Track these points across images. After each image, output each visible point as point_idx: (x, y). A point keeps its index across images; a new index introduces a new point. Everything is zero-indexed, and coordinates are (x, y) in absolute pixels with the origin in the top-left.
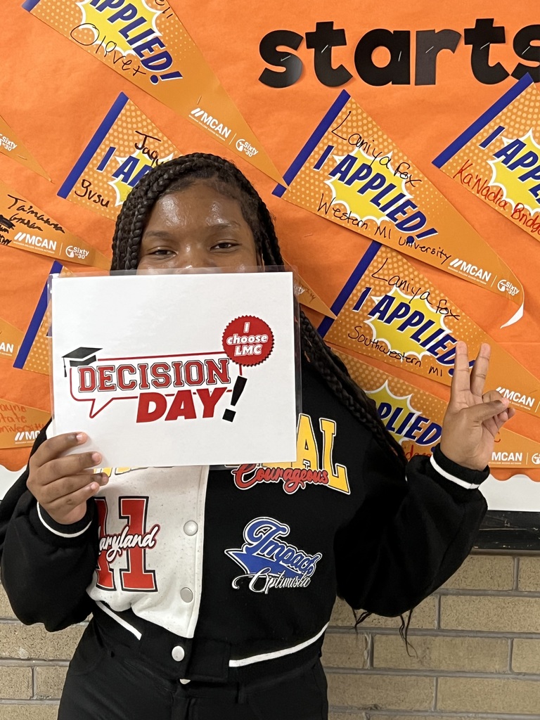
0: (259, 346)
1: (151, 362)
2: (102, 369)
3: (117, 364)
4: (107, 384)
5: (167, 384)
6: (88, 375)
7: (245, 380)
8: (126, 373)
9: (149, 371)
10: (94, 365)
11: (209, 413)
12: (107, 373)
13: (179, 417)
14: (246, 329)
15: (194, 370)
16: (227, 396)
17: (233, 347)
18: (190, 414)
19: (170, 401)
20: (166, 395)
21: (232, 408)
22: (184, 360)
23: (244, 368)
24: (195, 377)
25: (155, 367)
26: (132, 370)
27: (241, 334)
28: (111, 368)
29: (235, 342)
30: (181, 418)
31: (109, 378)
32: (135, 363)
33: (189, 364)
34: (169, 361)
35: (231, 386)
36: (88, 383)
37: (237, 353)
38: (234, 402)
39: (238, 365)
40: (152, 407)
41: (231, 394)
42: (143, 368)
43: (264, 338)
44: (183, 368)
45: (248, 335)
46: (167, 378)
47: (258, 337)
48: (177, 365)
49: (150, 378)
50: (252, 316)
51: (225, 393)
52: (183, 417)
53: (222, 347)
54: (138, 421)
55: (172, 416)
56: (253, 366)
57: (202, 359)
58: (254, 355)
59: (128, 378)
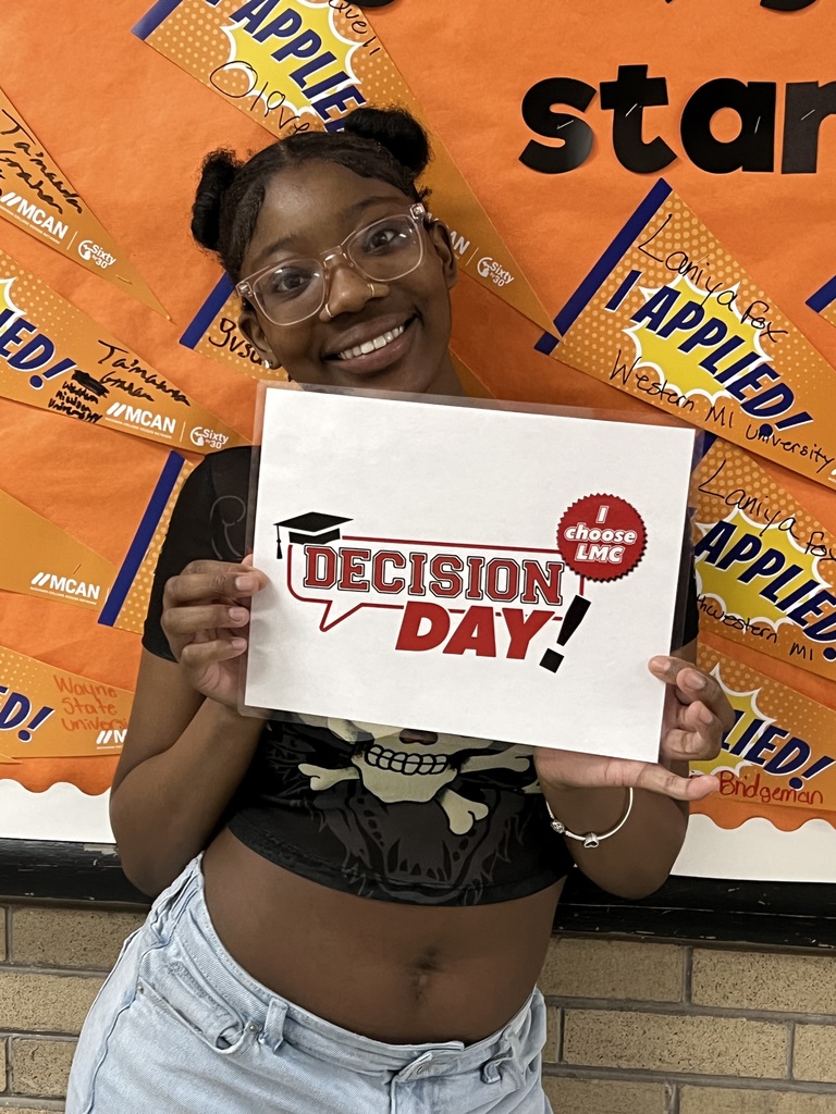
0: (620, 549)
1: (432, 552)
2: (347, 554)
3: (375, 548)
4: (355, 579)
5: (453, 592)
6: (322, 561)
7: (589, 603)
8: (389, 565)
9: (427, 567)
10: (335, 545)
11: (518, 651)
12: (356, 561)
13: (467, 651)
14: (602, 517)
15: (503, 574)
16: (553, 628)
17: (575, 544)
18: (486, 648)
19: (456, 621)
20: (452, 611)
21: (558, 649)
22: (489, 555)
23: (588, 584)
24: (502, 586)
25: (439, 561)
26: (399, 560)
27: (592, 525)
28: (365, 554)
29: (578, 537)
30: (470, 653)
31: (360, 570)
32: (405, 550)
33: (496, 564)
34: (463, 554)
35: (561, 611)
36: (321, 574)
37: (580, 556)
38: (562, 640)
39: (578, 577)
40: (425, 626)
41: (561, 623)
42: (418, 559)
43: (631, 537)
44: (484, 569)
45: (602, 527)
46: (457, 582)
47: (619, 533)
48: (476, 563)
49: (428, 578)
50: (615, 496)
51: (550, 622)
52: (474, 651)
53: (556, 542)
54: (400, 647)
55: (455, 648)
56: (605, 583)
57: (519, 557)
58: (608, 564)
59: (391, 572)
